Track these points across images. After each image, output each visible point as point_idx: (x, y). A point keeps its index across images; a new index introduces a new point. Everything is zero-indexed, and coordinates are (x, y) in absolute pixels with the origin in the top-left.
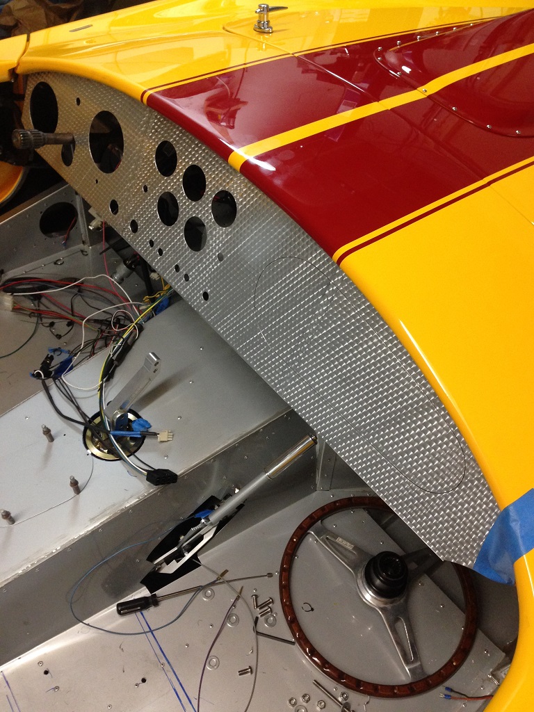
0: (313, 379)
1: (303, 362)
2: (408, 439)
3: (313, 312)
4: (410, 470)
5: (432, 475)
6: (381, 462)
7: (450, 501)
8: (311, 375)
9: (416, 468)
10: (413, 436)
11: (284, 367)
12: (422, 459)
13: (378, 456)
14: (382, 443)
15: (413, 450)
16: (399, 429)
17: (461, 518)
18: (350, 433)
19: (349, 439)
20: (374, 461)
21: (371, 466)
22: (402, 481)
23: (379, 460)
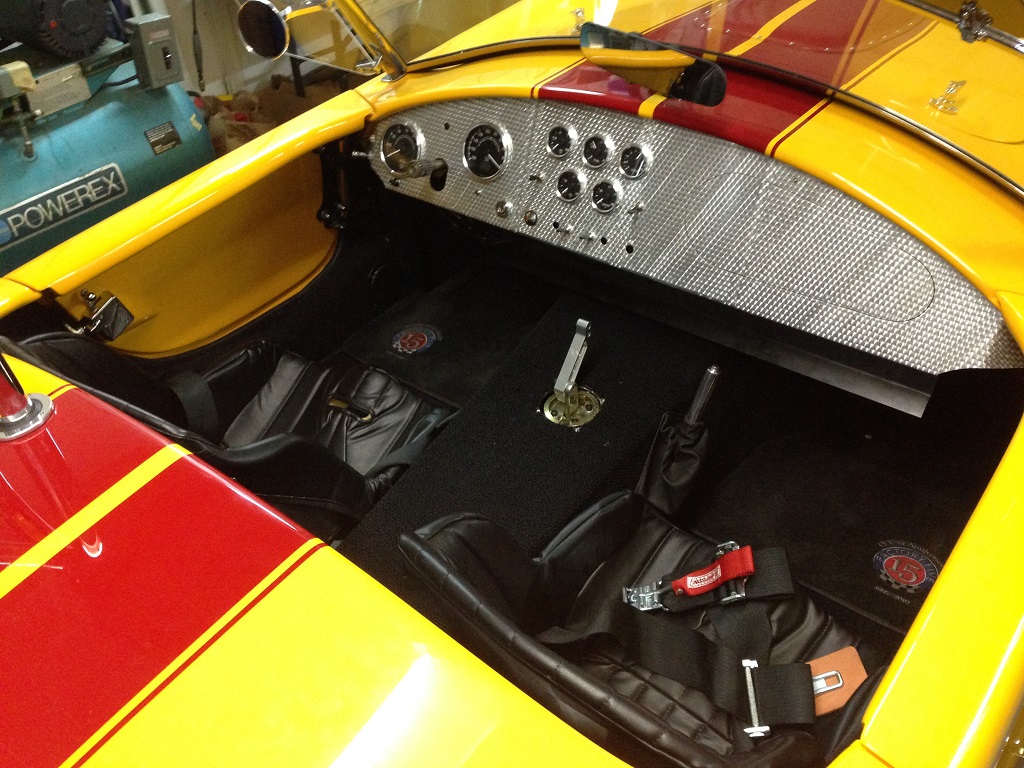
0: (766, 275)
1: (751, 263)
2: (874, 283)
3: (751, 214)
4: (884, 310)
5: (905, 304)
6: (854, 318)
7: (928, 319)
8: (762, 272)
9: (888, 305)
10: (878, 279)
11: (732, 278)
12: (892, 295)
13: (849, 314)
14: (850, 299)
15: (881, 291)
16: (863, 279)
17: (942, 328)
18: (815, 306)
19: (816, 312)
20: (846, 320)
21: (845, 326)
22: (879, 324)
23: (851, 316)
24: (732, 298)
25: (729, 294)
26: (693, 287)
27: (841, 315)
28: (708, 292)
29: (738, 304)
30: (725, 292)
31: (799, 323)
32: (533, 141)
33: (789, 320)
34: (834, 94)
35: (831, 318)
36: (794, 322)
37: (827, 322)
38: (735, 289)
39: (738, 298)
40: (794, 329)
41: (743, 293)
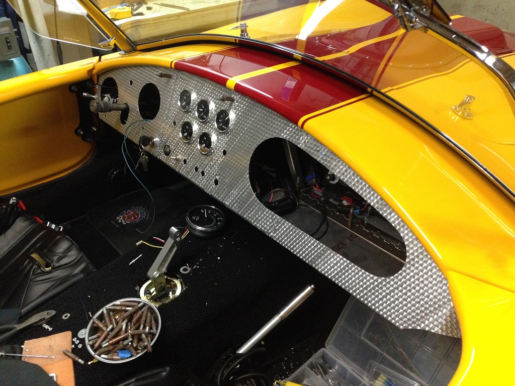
7: (400, 280)
17: (410, 291)
18: (323, 250)
19: (323, 255)
20: (342, 266)
21: (341, 271)
22: (365, 275)
23: (346, 264)
24: (272, 231)
25: (270, 228)
26: (249, 217)
27: (338, 262)
28: (258, 223)
29: (275, 237)
30: (268, 225)
31: (311, 261)
32: (172, 97)
33: (305, 257)
34: (372, 91)
35: (332, 262)
36: (308, 259)
37: (329, 265)
38: (274, 224)
39: (275, 232)
40: (307, 264)
41: (278, 229)
